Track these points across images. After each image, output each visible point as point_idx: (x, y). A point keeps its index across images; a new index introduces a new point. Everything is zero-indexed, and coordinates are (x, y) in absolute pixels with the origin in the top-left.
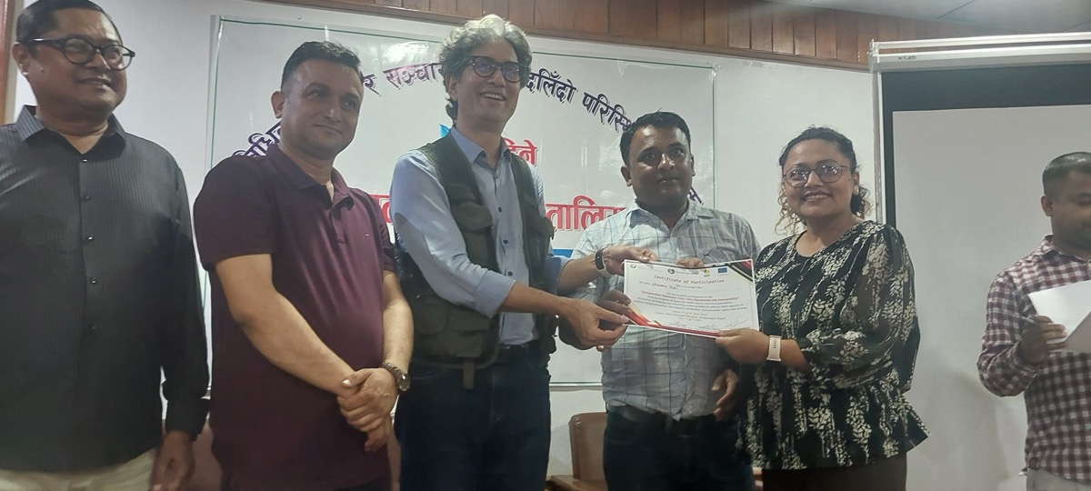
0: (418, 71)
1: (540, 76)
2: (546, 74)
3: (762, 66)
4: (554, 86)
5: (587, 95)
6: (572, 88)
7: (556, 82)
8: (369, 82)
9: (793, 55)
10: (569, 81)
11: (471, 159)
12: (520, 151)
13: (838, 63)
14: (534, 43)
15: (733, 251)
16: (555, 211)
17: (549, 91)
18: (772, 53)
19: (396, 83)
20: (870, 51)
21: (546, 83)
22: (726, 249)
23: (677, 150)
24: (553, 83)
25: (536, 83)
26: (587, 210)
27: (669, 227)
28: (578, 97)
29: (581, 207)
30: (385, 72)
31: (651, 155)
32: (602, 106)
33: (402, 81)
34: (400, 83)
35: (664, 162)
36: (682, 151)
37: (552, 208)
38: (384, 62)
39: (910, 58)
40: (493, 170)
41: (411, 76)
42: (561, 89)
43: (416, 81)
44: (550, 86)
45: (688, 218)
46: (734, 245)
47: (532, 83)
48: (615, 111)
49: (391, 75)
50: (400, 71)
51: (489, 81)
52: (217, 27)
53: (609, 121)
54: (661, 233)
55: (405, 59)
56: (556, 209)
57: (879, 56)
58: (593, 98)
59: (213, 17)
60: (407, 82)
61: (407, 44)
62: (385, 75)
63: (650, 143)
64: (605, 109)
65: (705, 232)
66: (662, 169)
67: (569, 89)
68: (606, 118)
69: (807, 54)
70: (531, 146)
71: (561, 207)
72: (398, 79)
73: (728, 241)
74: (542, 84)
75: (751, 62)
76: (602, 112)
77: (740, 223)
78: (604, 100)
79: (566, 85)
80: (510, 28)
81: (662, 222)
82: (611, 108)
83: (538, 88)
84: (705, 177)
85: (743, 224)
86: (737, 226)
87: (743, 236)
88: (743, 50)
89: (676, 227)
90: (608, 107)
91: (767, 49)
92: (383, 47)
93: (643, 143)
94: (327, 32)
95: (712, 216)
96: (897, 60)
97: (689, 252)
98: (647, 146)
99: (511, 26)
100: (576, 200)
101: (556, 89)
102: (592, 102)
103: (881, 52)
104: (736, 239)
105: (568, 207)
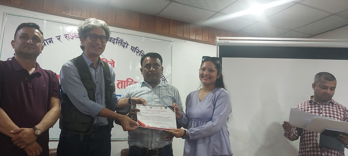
0: (76, 35)
1: (117, 40)
2: (119, 39)
3: (186, 42)
4: (121, 43)
5: (132, 47)
6: (127, 44)
7: (122, 42)
8: (58, 38)
9: (196, 39)
10: (126, 42)
11: (89, 65)
12: (109, 63)
13: (209, 43)
15: (171, 97)
16: (120, 83)
17: (120, 45)
18: (190, 38)
19: (68, 39)
20: (216, 39)
21: (119, 42)
23: (156, 65)
25: (115, 42)
26: (131, 83)
27: (153, 88)
28: (129, 47)
29: (129, 82)
30: (64, 35)
31: (148, 66)
32: (137, 50)
34: (69, 39)
35: (152, 69)
36: (158, 66)
37: (119, 82)
38: (64, 32)
39: (227, 42)
40: (95, 69)
41: (73, 37)
43: (75, 38)
45: (159, 86)
47: (114, 42)
48: (141, 52)
49: (67, 36)
50: (70, 35)
52: (5, 16)
53: (139, 55)
54: (150, 90)
55: (71, 31)
57: (218, 41)
58: (134, 48)
59: (4, 13)
60: (72, 39)
61: (73, 26)
62: (64, 36)
63: (148, 62)
64: (138, 51)
65: (164, 90)
66: (151, 71)
68: (138, 54)
69: (200, 39)
71: (122, 81)
72: (69, 37)
73: (170, 94)
75: (183, 40)
76: (137, 52)
79: (125, 43)
82: (140, 51)
83: (116, 43)
84: (168, 74)
85: (176, 90)
86: (174, 90)
87: (176, 93)
88: (181, 37)
90: (139, 51)
91: (188, 37)
92: (64, 27)
93: (146, 62)
94: (45, 21)
95: (167, 86)
96: (223, 42)
98: (147, 63)
100: (127, 79)
101: (122, 44)
102: (134, 49)
103: (219, 40)
105: (125, 81)
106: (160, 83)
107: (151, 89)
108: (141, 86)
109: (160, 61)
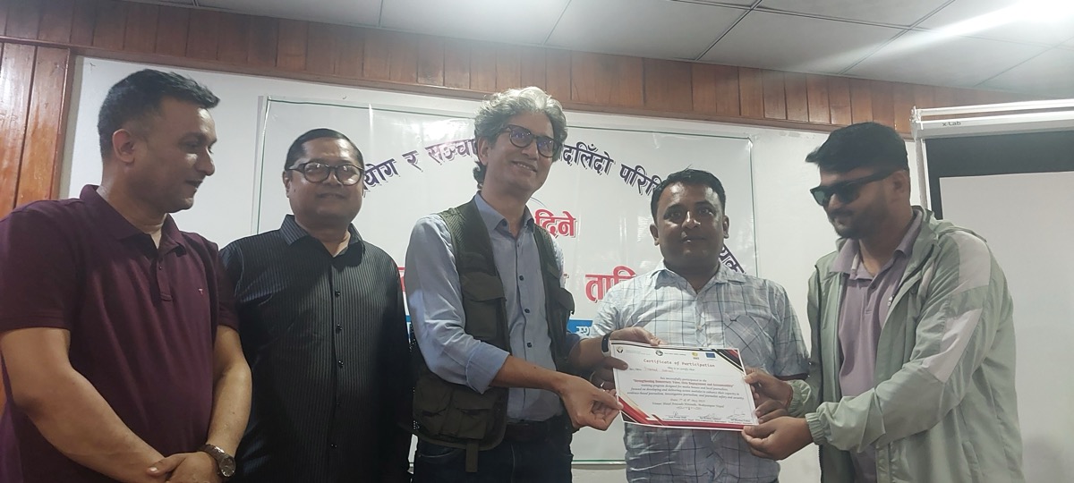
0: (458, 147)
1: (578, 149)
2: (583, 148)
3: (798, 136)
4: (591, 158)
5: (624, 167)
6: (610, 160)
7: (593, 154)
8: (411, 158)
9: (830, 125)
10: (606, 153)
11: (491, 226)
12: (558, 223)
14: (570, 118)
15: (764, 318)
16: (595, 282)
17: (586, 164)
18: (809, 123)
19: (438, 159)
20: (913, 118)
21: (583, 155)
22: (756, 315)
23: (704, 210)
24: (590, 155)
25: (573, 156)
27: (696, 290)
28: (615, 169)
29: (621, 277)
30: (427, 148)
31: (676, 213)
32: (639, 177)
33: (443, 157)
34: (441, 158)
35: (688, 220)
37: (592, 279)
38: (426, 139)
39: (955, 123)
40: (515, 239)
41: (452, 152)
42: (598, 161)
43: (457, 156)
44: (587, 158)
45: (717, 281)
46: (766, 311)
47: (569, 157)
48: (652, 182)
49: (433, 151)
50: (442, 148)
51: (524, 152)
52: (264, 108)
54: (686, 295)
55: (446, 136)
56: (597, 279)
57: (922, 123)
58: (630, 170)
59: (260, 98)
60: (448, 157)
61: (449, 121)
62: (427, 152)
63: (676, 200)
64: (642, 180)
65: (734, 296)
66: (686, 227)
67: (606, 161)
68: (644, 188)
70: (570, 217)
71: (601, 277)
72: (440, 154)
73: (760, 307)
74: (580, 157)
75: (787, 132)
76: (640, 183)
77: (775, 289)
78: (641, 171)
79: (603, 158)
80: (551, 103)
81: (689, 284)
82: (649, 179)
83: (576, 161)
84: (746, 247)
88: (780, 121)
89: (703, 290)
90: (646, 178)
91: (804, 119)
92: (425, 124)
93: (670, 200)
94: (371, 111)
95: (744, 281)
96: (942, 126)
97: (715, 317)
98: (673, 203)
99: (551, 100)
100: (616, 271)
101: (593, 162)
102: (630, 174)
103: (924, 118)
104: (768, 306)
105: (608, 277)
106: (720, 274)
107: (690, 293)
108: (654, 284)
109: (716, 195)
